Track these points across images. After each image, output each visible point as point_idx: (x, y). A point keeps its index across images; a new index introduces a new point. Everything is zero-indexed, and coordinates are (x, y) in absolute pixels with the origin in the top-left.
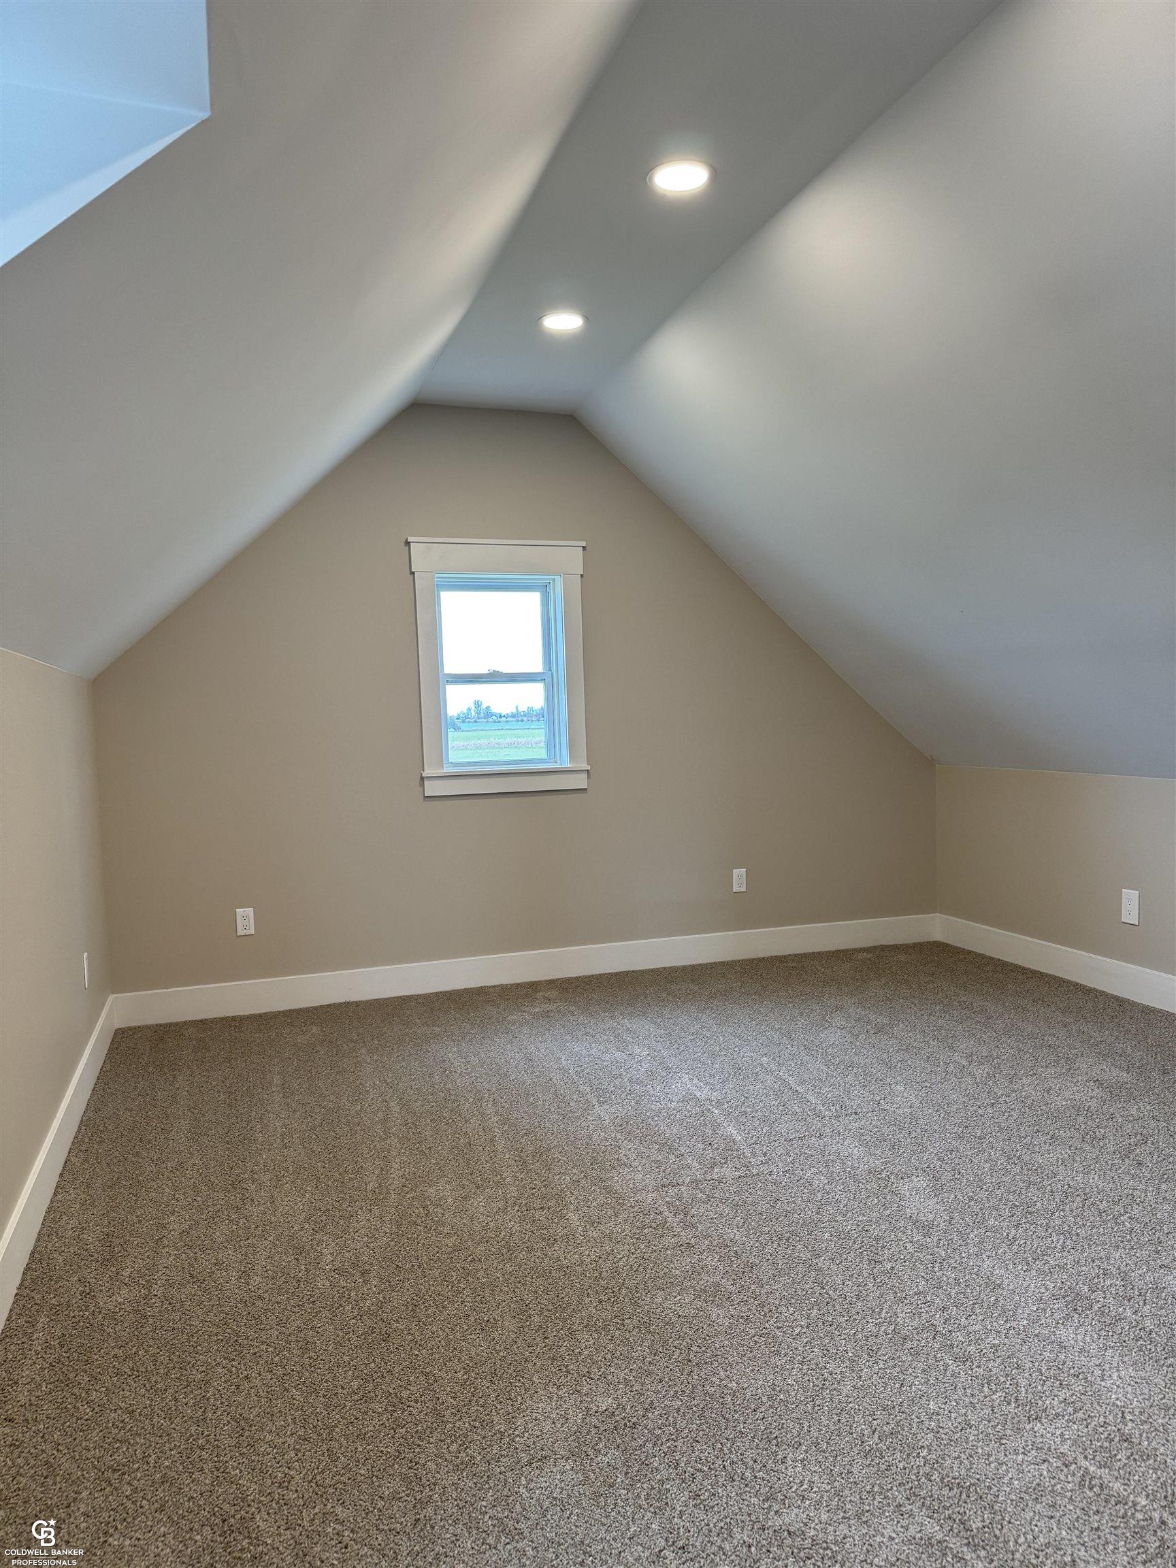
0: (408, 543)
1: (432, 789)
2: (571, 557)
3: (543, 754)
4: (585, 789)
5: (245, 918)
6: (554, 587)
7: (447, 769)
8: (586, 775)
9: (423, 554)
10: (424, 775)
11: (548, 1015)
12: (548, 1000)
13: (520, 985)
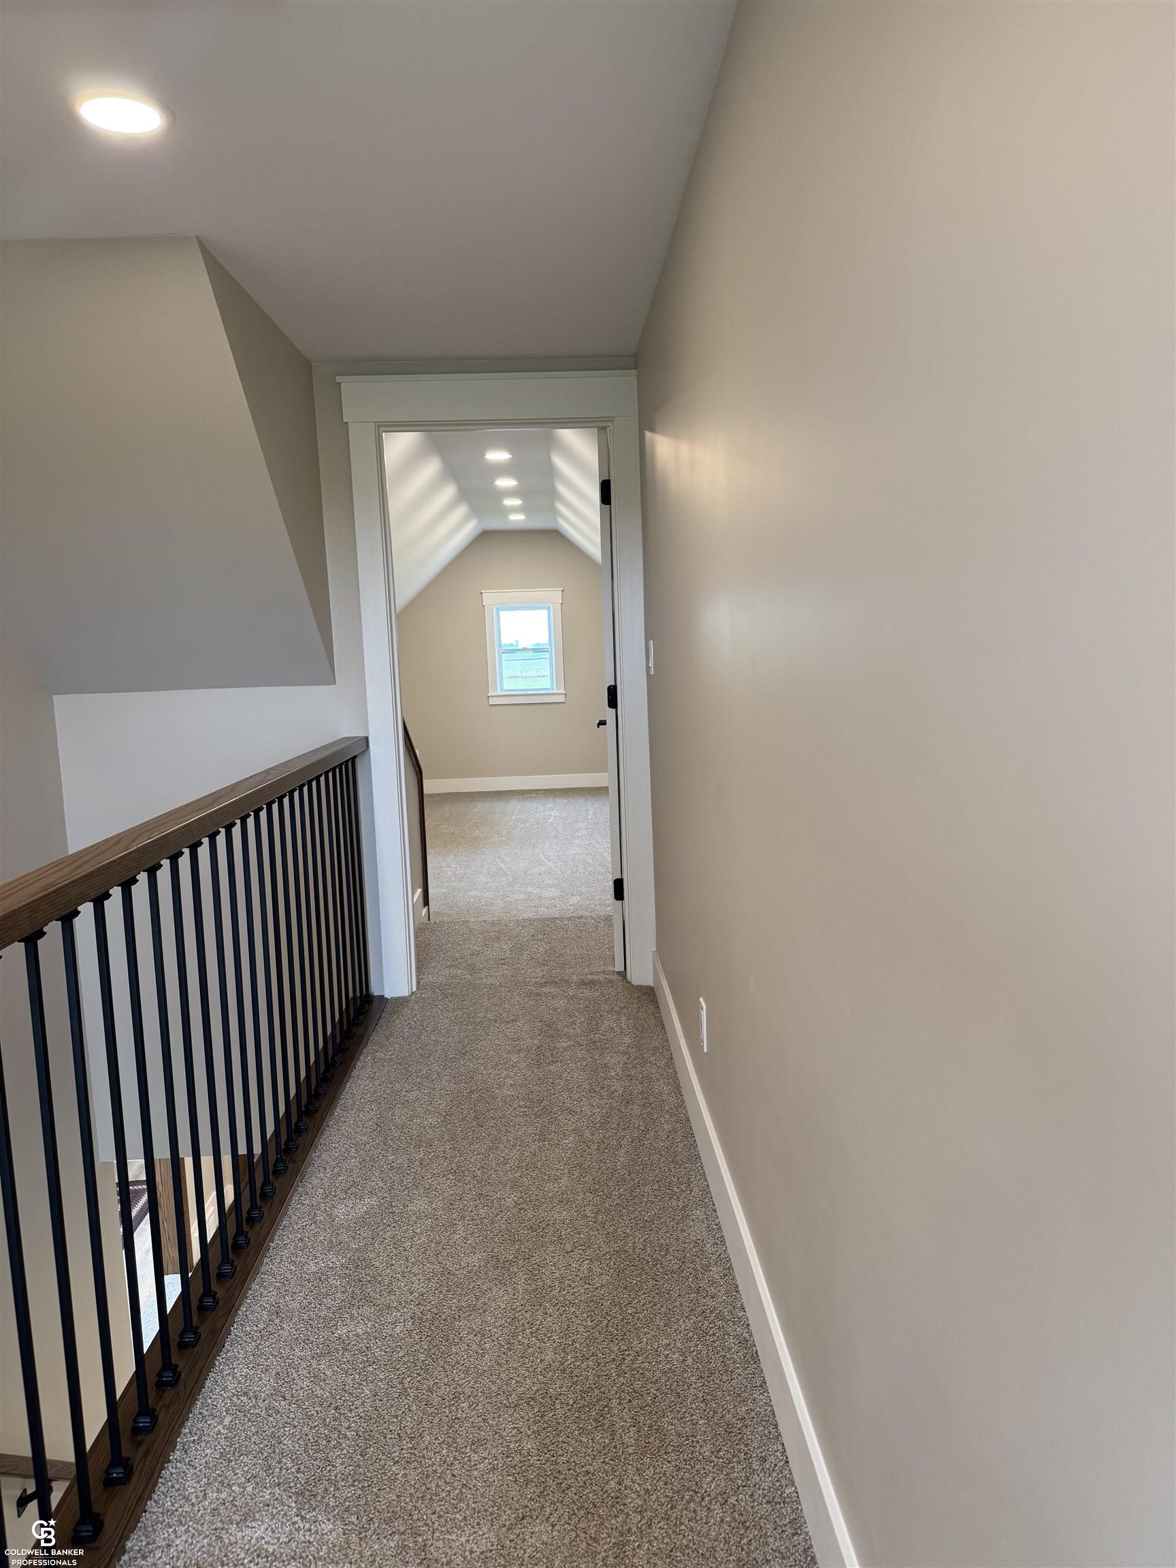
0: (482, 593)
1: (492, 701)
2: (555, 596)
4: (564, 702)
6: (551, 608)
7: (499, 693)
8: (564, 696)
9: (489, 598)
10: (489, 695)
11: (530, 797)
12: (537, 794)
13: (530, 790)
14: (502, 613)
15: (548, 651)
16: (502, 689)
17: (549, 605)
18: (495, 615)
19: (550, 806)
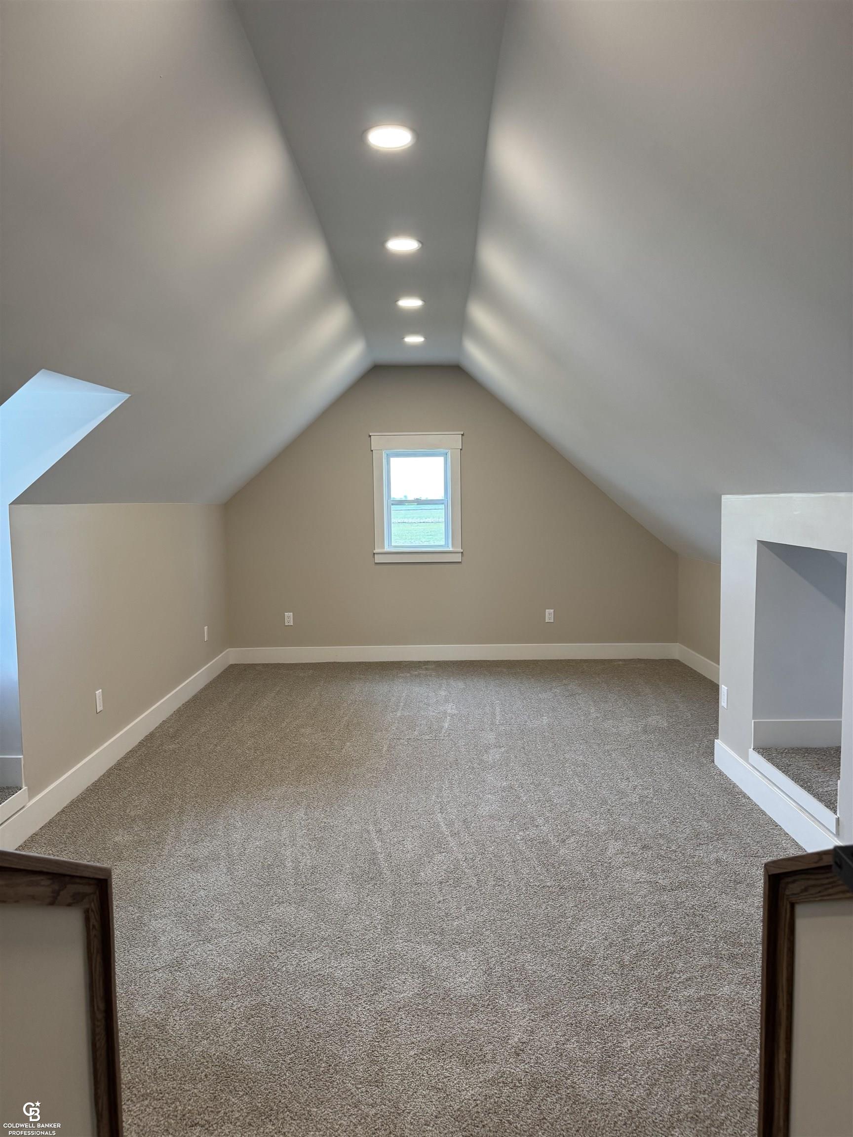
0: (370, 436)
1: (378, 559)
2: (454, 440)
3: (443, 543)
4: (460, 562)
5: (289, 617)
6: (449, 454)
7: (387, 549)
8: (460, 555)
9: (377, 441)
10: (375, 551)
11: (418, 676)
12: (427, 669)
13: (420, 662)
14: (393, 461)
15: (443, 504)
16: (390, 545)
17: (445, 451)
18: (384, 461)
19: (443, 693)
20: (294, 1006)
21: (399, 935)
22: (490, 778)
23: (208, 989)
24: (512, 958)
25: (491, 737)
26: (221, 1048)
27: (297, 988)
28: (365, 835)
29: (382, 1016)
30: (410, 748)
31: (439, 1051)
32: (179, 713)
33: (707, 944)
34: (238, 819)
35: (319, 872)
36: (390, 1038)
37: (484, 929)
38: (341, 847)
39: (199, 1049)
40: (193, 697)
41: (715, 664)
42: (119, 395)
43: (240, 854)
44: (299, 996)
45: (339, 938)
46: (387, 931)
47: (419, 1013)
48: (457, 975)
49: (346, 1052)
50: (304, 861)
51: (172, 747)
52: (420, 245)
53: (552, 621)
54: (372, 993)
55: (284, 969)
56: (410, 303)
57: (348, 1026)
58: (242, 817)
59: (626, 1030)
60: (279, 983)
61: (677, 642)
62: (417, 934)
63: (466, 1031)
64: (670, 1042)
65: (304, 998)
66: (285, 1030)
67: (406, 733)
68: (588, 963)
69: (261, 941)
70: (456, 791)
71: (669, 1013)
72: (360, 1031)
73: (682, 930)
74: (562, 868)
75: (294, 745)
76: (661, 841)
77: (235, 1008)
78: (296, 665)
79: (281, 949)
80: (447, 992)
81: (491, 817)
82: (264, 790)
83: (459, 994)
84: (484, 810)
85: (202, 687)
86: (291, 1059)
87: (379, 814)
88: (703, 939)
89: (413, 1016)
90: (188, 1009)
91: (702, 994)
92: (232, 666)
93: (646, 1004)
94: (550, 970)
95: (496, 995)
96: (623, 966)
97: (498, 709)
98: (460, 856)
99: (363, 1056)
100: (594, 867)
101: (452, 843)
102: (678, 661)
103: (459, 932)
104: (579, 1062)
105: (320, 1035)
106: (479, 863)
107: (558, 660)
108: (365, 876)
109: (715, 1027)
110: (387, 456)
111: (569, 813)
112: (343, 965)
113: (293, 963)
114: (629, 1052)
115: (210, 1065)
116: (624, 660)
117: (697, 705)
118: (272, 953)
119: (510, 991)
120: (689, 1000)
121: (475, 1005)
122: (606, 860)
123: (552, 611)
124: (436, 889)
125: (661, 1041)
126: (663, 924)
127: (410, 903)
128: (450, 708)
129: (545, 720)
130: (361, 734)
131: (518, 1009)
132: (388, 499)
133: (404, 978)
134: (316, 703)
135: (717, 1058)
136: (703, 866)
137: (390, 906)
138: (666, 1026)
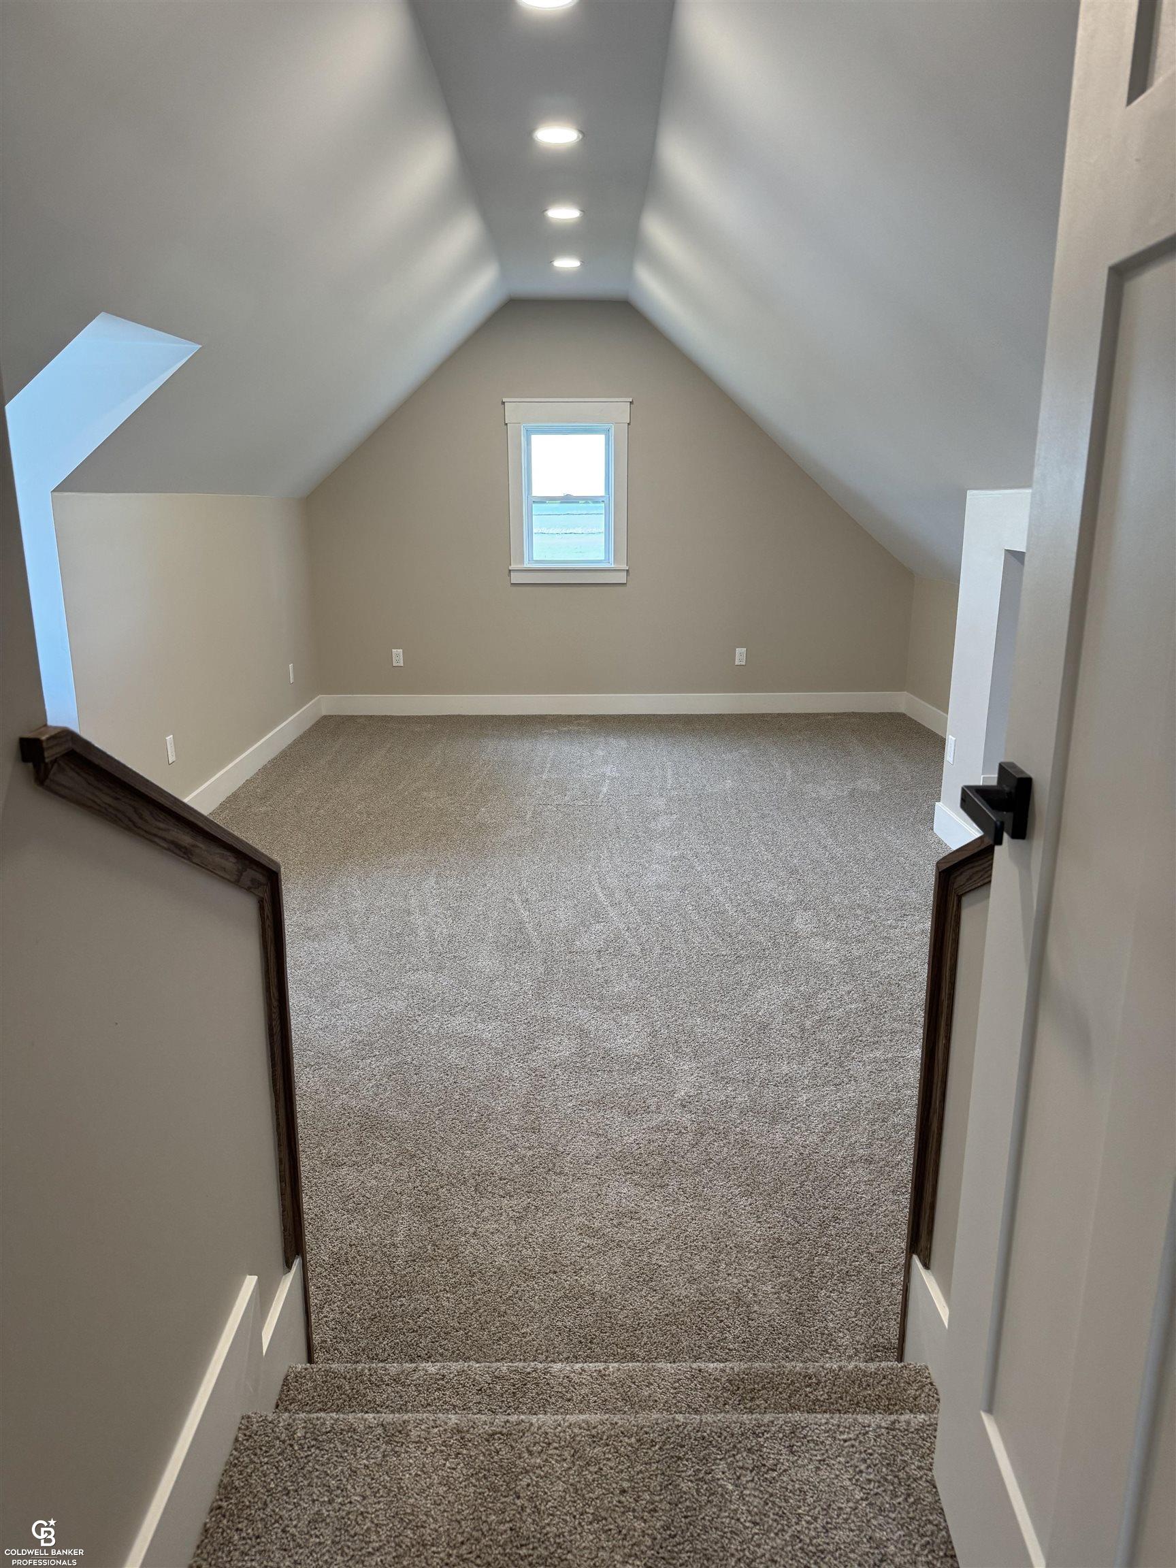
0: (503, 403)
1: (515, 578)
2: (620, 410)
4: (625, 584)
5: (397, 655)
6: (612, 431)
7: (527, 565)
8: (625, 574)
9: (515, 410)
10: (510, 568)
11: (569, 732)
12: (579, 724)
13: (569, 716)
14: (536, 439)
16: (531, 560)
17: (607, 426)
18: (523, 439)
19: (601, 753)
20: (439, 1064)
21: (553, 1001)
22: (658, 847)
23: (342, 1050)
24: (680, 1021)
25: (661, 803)
26: (363, 1101)
27: (441, 1049)
28: (509, 905)
29: (537, 1073)
30: (560, 815)
31: (600, 1103)
32: (265, 771)
33: (901, 1011)
34: (355, 887)
35: (457, 941)
36: (546, 1092)
37: (649, 995)
38: (482, 917)
39: (338, 1103)
40: (281, 753)
41: (942, 713)
42: (186, 345)
43: (363, 923)
44: (444, 1056)
45: (485, 1002)
46: (538, 995)
47: (576, 1070)
48: (618, 1037)
49: (499, 1104)
50: (439, 930)
51: (263, 809)
52: (581, 136)
53: (744, 664)
54: (525, 1052)
55: (425, 1031)
56: (563, 213)
57: (499, 1081)
58: (360, 885)
59: (802, 1086)
60: (420, 1044)
61: (904, 691)
62: (573, 998)
63: (628, 1086)
64: (850, 1097)
65: (450, 1057)
66: (430, 1085)
67: (555, 798)
68: (764, 1027)
69: (398, 1006)
70: (618, 861)
71: (852, 1072)
72: (513, 1085)
73: (874, 998)
74: (740, 937)
75: (416, 810)
76: (859, 912)
77: (373, 1067)
78: (409, 717)
79: (420, 1013)
80: (607, 1052)
81: (659, 887)
82: (384, 857)
83: (620, 1054)
84: (651, 880)
85: (289, 741)
86: (439, 1110)
87: (525, 884)
88: (896, 1007)
89: (571, 1073)
90: (322, 1068)
91: (890, 1055)
92: (325, 717)
93: (826, 1064)
94: (722, 1034)
95: (661, 1054)
96: (803, 1030)
97: (670, 772)
98: (622, 926)
99: (517, 1107)
100: (778, 937)
101: (612, 913)
102: (904, 714)
103: (620, 996)
104: (750, 1113)
105: (470, 1090)
106: (643, 932)
107: (749, 715)
108: (511, 945)
109: (901, 1084)
110: (527, 433)
111: (751, 883)
112: (490, 1028)
113: (435, 1026)
114: (804, 1105)
115: (352, 1116)
116: (835, 714)
117: (921, 766)
118: (410, 1017)
119: (677, 1051)
120: (875, 1060)
121: (638, 1063)
122: (792, 930)
123: (744, 650)
124: (594, 957)
125: (839, 1096)
126: (853, 992)
127: (563, 970)
128: (609, 770)
129: (729, 783)
130: (498, 799)
131: (686, 1067)
132: (528, 494)
133: (559, 1039)
134: (439, 763)
135: (899, 1111)
136: (906, 937)
137: (541, 974)
138: (846, 1084)
